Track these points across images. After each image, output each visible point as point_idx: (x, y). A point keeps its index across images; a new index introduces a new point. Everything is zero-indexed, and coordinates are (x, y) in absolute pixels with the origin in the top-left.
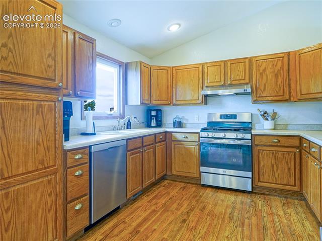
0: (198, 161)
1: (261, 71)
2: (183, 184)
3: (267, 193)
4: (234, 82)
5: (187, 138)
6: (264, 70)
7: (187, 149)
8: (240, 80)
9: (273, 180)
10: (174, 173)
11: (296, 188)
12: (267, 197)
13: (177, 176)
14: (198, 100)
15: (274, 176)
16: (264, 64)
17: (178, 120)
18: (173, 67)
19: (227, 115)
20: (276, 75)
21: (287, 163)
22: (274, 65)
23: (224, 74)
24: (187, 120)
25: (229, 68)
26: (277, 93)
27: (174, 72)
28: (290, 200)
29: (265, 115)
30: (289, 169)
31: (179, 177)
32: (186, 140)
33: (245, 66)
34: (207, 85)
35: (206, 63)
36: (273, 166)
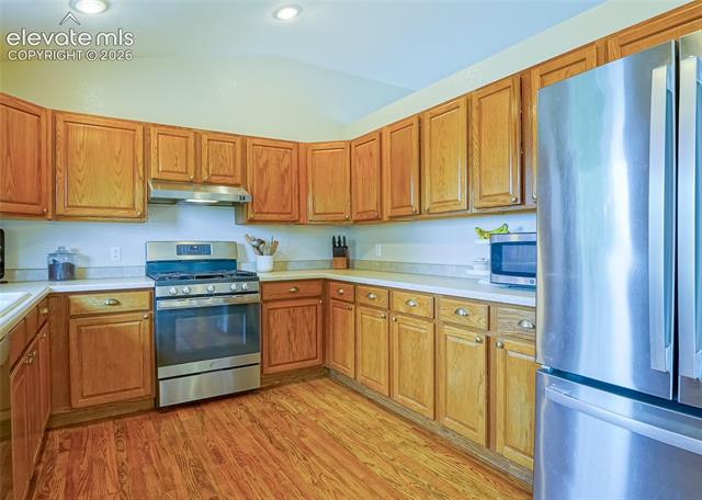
0: (148, 357)
1: (261, 165)
2: (111, 423)
3: (277, 382)
4: (214, 179)
5: (118, 303)
6: (266, 165)
7: (116, 333)
8: (226, 176)
9: (289, 357)
10: (79, 403)
11: (318, 362)
12: (283, 389)
13: (85, 409)
14: (134, 209)
15: (291, 349)
16: (265, 153)
17: (61, 260)
18: (54, 113)
19: (192, 247)
20: (282, 177)
21: (307, 324)
22: (280, 160)
23: (195, 159)
24: (87, 259)
25: (205, 148)
26: (283, 207)
27: (60, 126)
28: (313, 382)
29: (259, 247)
30: (310, 334)
31: (90, 412)
32: (116, 309)
33: (234, 149)
34: (157, 176)
35: (155, 125)
36: (289, 333)
